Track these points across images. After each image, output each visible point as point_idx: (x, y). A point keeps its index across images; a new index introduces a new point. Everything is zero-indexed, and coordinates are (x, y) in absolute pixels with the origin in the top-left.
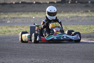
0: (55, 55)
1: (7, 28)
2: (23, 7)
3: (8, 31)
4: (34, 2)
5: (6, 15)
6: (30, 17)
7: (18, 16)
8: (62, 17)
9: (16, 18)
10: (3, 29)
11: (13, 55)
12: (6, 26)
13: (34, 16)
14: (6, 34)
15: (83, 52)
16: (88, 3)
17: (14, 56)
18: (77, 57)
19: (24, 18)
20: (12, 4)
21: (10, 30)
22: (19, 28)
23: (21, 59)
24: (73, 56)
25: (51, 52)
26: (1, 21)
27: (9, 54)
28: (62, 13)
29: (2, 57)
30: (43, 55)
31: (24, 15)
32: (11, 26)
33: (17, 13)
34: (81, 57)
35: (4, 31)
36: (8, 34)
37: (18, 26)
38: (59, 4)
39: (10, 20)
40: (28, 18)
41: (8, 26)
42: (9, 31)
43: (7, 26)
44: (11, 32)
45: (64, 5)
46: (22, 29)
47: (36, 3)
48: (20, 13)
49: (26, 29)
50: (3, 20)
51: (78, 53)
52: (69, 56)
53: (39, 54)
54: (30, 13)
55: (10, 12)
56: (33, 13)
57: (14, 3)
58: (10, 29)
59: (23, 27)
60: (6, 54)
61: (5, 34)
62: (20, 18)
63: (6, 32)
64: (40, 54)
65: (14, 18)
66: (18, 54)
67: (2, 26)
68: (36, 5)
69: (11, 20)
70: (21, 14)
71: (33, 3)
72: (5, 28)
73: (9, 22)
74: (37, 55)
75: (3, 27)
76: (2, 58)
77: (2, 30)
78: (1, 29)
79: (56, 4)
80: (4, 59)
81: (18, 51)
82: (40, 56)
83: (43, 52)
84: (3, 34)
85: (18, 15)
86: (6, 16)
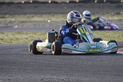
0: (77, 70)
1: (14, 35)
2: (36, 7)
3: (15, 39)
4: (50, 2)
5: (12, 17)
6: (44, 20)
7: (29, 20)
9: (26, 22)
11: (22, 69)
12: (12, 32)
13: (49, 20)
14: (12, 43)
15: (113, 66)
16: (120, 2)
17: (24, 71)
18: (106, 72)
19: (36, 21)
20: (21, 3)
21: (18, 38)
22: (29, 35)
23: (32, 75)
24: (100, 71)
25: (72, 66)
26: (7, 25)
27: (17, 69)
29: (8, 72)
30: (62, 70)
31: (36, 19)
32: (19, 33)
33: (27, 16)
34: (111, 73)
35: (10, 39)
36: (15, 42)
37: (28, 33)
38: (82, 4)
39: (17, 25)
40: (41, 22)
41: (16, 33)
42: (17, 39)
43: (14, 32)
44: (20, 41)
45: (88, 5)
46: (34, 36)
47: (52, 2)
48: (31, 15)
49: (39, 36)
50: (9, 25)
51: (107, 67)
52: (95, 71)
53: (56, 69)
54: (45, 15)
55: (18, 14)
56: (48, 15)
57: (23, 2)
58: (18, 36)
59: (35, 34)
60: (13, 69)
62: (31, 22)
63: (12, 40)
64: (57, 69)
65: (23, 22)
66: (28, 69)
68: (51, 4)
69: (19, 24)
70: (33, 17)
71: (48, 3)
72: (11, 35)
73: (16, 27)
74: (53, 70)
75: (8, 33)
76: (8, 74)
77: (8, 37)
78: (6, 36)
79: (79, 4)
80: (10, 75)
81: (28, 64)
82: (58, 71)
83: (61, 66)
84: (9, 43)
85: (29, 18)
86: (13, 20)
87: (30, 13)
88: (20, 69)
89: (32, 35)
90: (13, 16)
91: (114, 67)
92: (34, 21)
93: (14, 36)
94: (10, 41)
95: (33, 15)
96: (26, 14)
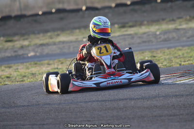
1: (28, 68)
2: (62, 19)
3: (29, 75)
4: (84, 8)
5: (24, 40)
6: (77, 39)
7: (51, 41)
8: (145, 33)
9: (47, 45)
10: (19, 70)
11: (37, 125)
12: (25, 64)
15: (184, 105)
18: (171, 117)
19: (63, 42)
21: (34, 72)
22: (53, 66)
24: (163, 116)
26: (16, 53)
27: (29, 125)
28: (144, 25)
30: (101, 120)
31: (63, 38)
32: (36, 64)
33: (49, 34)
34: (181, 117)
35: (21, 75)
37: (51, 62)
38: (137, 7)
39: (33, 50)
40: (71, 42)
41: (30, 64)
42: (33, 74)
43: (27, 64)
45: (147, 7)
46: (60, 67)
48: (56, 33)
50: (21, 52)
52: (155, 116)
53: (91, 120)
54: (77, 31)
55: (34, 33)
56: (82, 30)
57: (40, 13)
58: (34, 70)
59: (62, 63)
60: (23, 125)
61: (22, 81)
62: (55, 44)
63: (25, 76)
64: (93, 119)
65: (42, 45)
67: (16, 65)
69: (36, 49)
70: (58, 35)
72: (23, 68)
73: (32, 54)
75: (18, 66)
77: (17, 73)
78: (16, 71)
79: (131, 7)
81: (47, 115)
84: (19, 83)
85: (51, 38)
86: (26, 43)
87: (54, 30)
88: (33, 125)
89: (58, 65)
90: (26, 37)
91: (186, 107)
92: (60, 42)
93: (27, 71)
94: (21, 80)
95: (59, 32)
96: (46, 31)
